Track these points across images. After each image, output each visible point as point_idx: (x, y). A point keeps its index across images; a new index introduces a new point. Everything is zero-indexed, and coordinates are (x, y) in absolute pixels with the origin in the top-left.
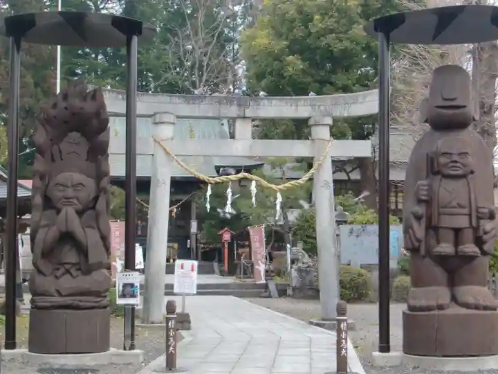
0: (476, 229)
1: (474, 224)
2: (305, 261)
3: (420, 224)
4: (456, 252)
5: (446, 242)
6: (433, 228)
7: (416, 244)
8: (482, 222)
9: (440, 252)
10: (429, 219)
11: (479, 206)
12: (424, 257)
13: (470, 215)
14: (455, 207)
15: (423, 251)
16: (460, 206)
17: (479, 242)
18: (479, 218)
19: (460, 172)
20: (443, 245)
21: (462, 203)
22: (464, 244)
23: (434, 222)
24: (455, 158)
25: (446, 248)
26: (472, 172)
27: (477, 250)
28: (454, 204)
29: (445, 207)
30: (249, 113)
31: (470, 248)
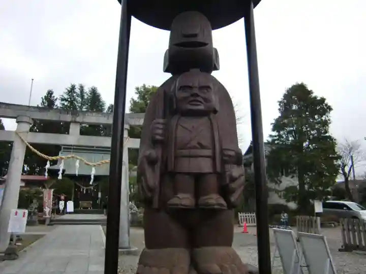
0: (221, 176)
1: (219, 169)
2: (134, 209)
3: (154, 170)
4: (197, 204)
5: (184, 192)
6: (169, 175)
7: (149, 194)
8: (228, 167)
9: (177, 205)
10: (165, 164)
11: (224, 147)
12: (158, 210)
13: (213, 158)
14: (195, 148)
15: (156, 204)
16: (202, 147)
17: (225, 192)
18: (224, 163)
19: (201, 107)
20: (180, 195)
21: (204, 143)
22: (206, 194)
23: (171, 167)
24: (196, 91)
25: (185, 199)
26: (215, 112)
27: (223, 202)
28: (194, 143)
29: (184, 147)
30: (78, 119)
31: (214, 199)
